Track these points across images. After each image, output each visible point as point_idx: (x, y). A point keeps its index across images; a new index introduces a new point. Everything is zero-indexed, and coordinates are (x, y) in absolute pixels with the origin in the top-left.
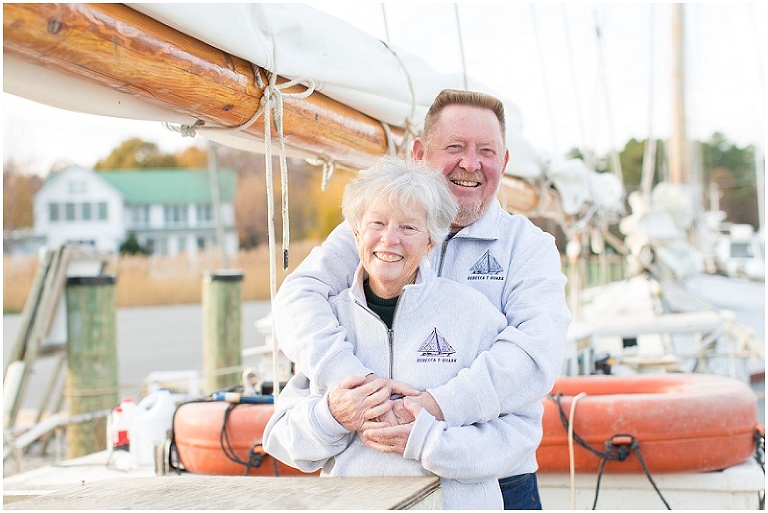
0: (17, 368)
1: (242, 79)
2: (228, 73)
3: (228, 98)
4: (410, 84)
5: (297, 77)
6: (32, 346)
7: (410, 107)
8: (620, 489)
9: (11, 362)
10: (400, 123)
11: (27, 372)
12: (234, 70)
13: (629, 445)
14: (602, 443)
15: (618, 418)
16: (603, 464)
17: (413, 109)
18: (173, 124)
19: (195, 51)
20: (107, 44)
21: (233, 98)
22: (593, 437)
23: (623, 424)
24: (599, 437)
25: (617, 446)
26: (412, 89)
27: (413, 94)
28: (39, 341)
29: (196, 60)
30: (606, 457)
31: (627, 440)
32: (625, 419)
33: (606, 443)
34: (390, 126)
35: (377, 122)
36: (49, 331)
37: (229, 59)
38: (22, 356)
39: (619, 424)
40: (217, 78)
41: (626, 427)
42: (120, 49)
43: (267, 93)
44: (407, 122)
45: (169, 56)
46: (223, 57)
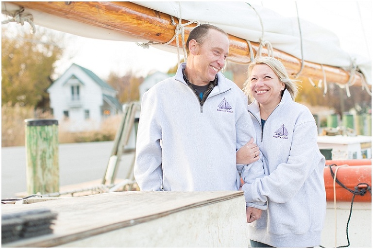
0: (114, 159)
1: (165, 22)
2: (157, 19)
3: (158, 30)
4: (261, 23)
5: (192, 20)
6: (120, 149)
7: (261, 33)
8: (366, 210)
9: (111, 156)
10: (257, 40)
11: (118, 161)
12: (160, 18)
13: (366, 188)
14: (354, 187)
15: (361, 175)
16: (354, 197)
17: (263, 34)
18: (140, 43)
19: (139, 10)
20: (94, 8)
21: (161, 30)
22: (349, 185)
23: (364, 178)
24: (352, 185)
25: (361, 188)
26: (262, 25)
27: (262, 27)
28: (123, 146)
29: (139, 14)
30: (355, 193)
31: (366, 186)
32: (365, 176)
33: (355, 187)
34: (251, 42)
35: (245, 40)
36: (127, 142)
37: (157, 13)
38: (116, 154)
39: (361, 178)
40: (150, 22)
41: (365, 180)
42: (101, 10)
43: (177, 28)
44: (260, 40)
45: (125, 12)
46: (154, 13)
